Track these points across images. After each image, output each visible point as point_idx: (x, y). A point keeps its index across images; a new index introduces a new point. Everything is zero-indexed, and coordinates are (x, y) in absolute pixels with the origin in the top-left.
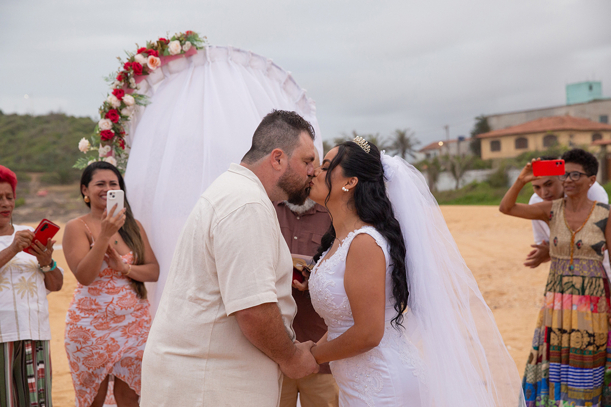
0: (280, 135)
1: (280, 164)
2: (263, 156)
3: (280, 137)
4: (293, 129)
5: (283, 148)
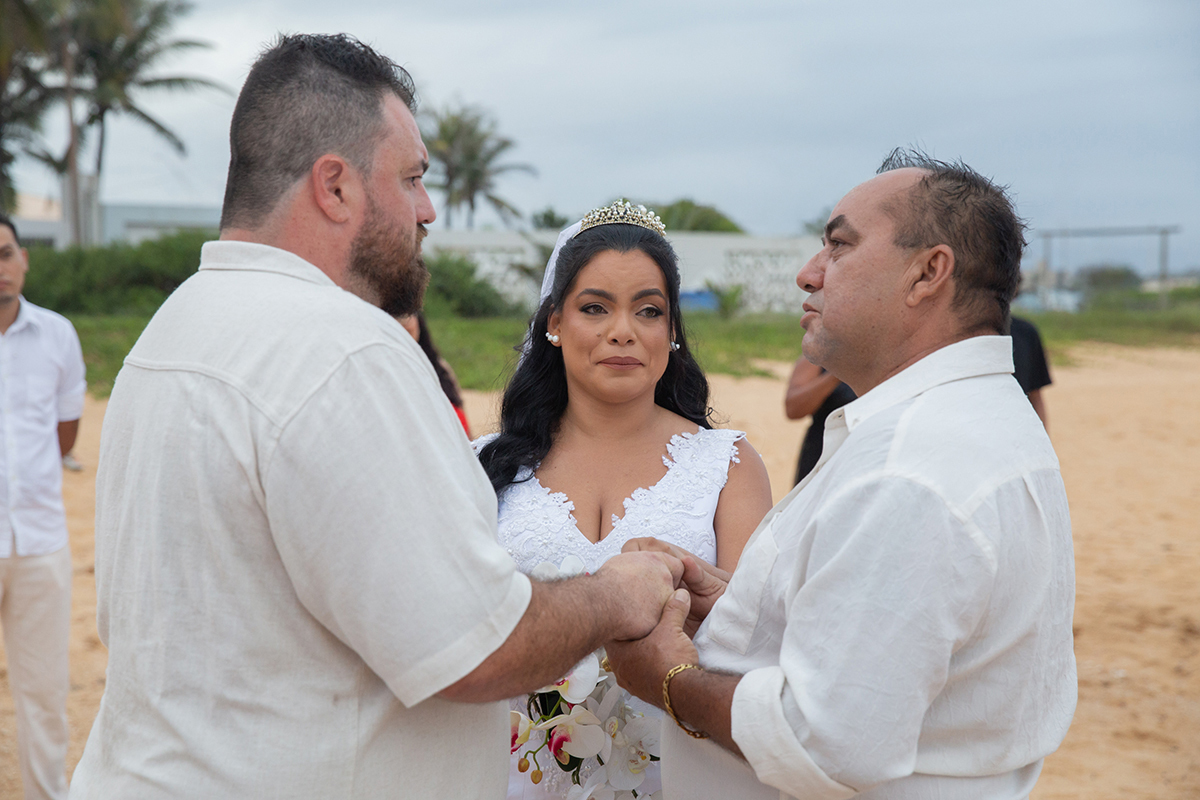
0: (326, 113)
1: (342, 200)
2: (285, 187)
3: (327, 120)
4: (360, 88)
5: (342, 152)
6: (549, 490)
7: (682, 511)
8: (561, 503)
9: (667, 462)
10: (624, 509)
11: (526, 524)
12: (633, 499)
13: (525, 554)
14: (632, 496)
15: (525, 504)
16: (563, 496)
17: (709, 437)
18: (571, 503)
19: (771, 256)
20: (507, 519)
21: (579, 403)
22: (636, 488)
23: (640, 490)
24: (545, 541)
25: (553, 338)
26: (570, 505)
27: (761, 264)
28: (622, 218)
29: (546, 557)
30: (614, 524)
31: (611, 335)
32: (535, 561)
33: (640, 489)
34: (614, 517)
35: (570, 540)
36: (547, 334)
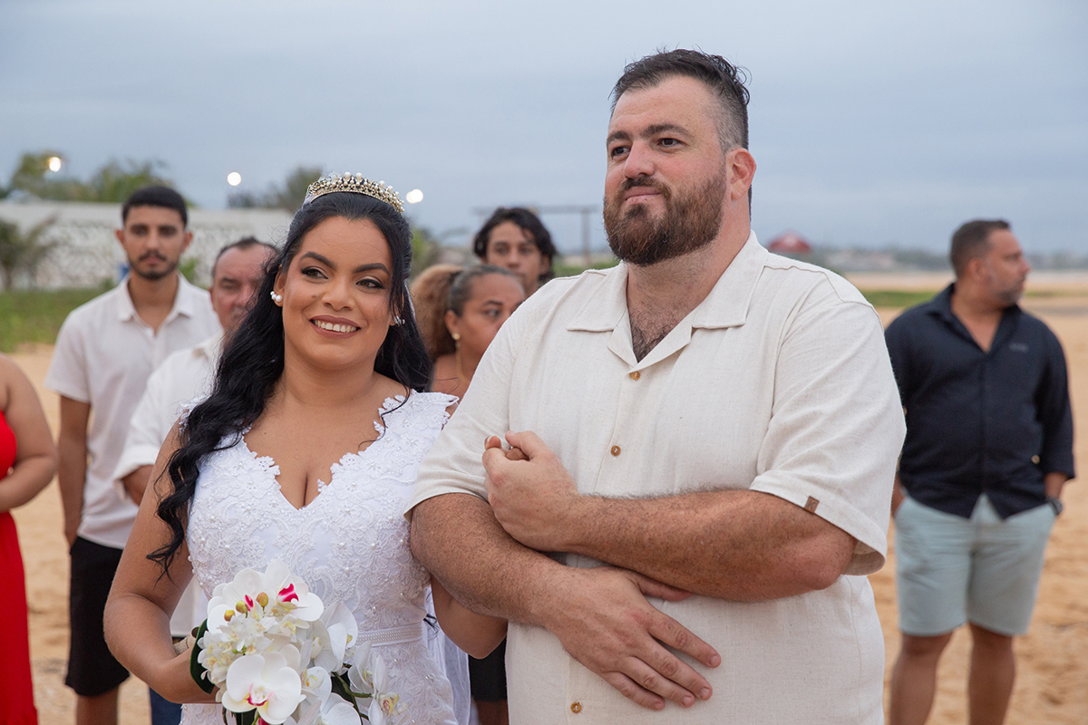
6: (256, 454)
7: (391, 477)
8: (267, 467)
9: (379, 427)
10: (332, 475)
11: (230, 489)
12: (340, 464)
13: (227, 520)
14: (341, 461)
15: (232, 469)
16: (269, 460)
17: (421, 400)
18: (277, 467)
19: (222, 230)
20: (212, 484)
21: (294, 369)
22: (345, 453)
23: (349, 456)
24: (249, 508)
25: (276, 297)
26: (276, 470)
27: (213, 237)
28: (358, 187)
29: (248, 524)
30: (319, 490)
31: (326, 299)
32: (238, 528)
33: (349, 454)
34: (321, 483)
35: (274, 505)
36: (272, 293)
